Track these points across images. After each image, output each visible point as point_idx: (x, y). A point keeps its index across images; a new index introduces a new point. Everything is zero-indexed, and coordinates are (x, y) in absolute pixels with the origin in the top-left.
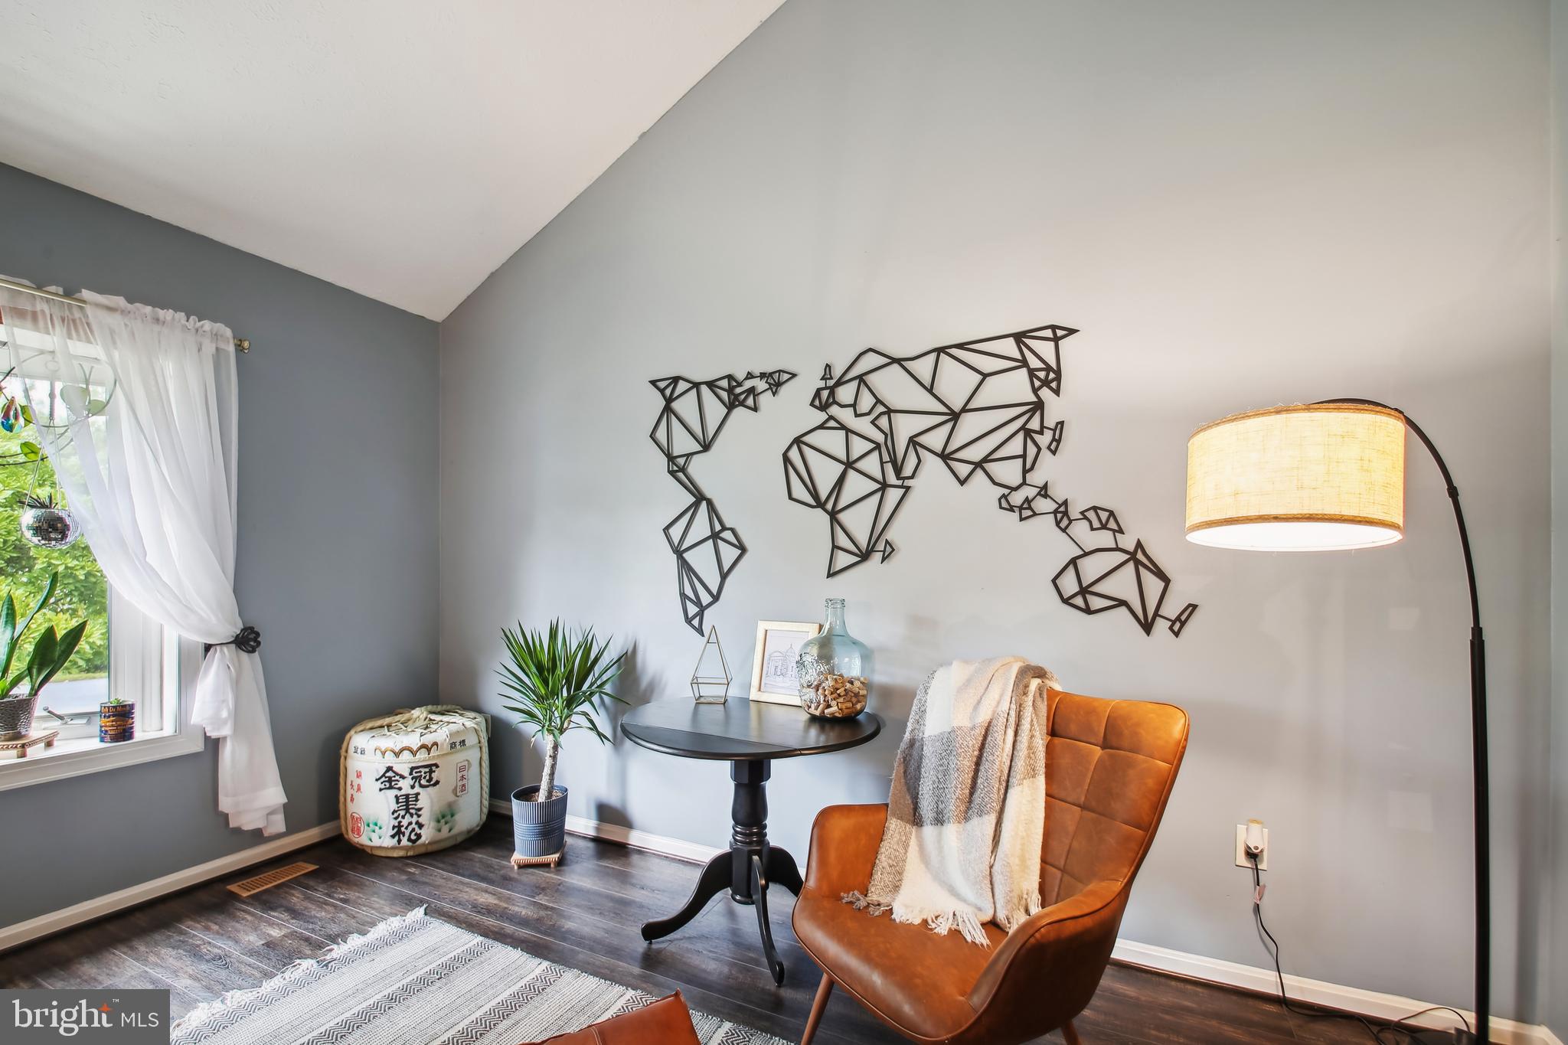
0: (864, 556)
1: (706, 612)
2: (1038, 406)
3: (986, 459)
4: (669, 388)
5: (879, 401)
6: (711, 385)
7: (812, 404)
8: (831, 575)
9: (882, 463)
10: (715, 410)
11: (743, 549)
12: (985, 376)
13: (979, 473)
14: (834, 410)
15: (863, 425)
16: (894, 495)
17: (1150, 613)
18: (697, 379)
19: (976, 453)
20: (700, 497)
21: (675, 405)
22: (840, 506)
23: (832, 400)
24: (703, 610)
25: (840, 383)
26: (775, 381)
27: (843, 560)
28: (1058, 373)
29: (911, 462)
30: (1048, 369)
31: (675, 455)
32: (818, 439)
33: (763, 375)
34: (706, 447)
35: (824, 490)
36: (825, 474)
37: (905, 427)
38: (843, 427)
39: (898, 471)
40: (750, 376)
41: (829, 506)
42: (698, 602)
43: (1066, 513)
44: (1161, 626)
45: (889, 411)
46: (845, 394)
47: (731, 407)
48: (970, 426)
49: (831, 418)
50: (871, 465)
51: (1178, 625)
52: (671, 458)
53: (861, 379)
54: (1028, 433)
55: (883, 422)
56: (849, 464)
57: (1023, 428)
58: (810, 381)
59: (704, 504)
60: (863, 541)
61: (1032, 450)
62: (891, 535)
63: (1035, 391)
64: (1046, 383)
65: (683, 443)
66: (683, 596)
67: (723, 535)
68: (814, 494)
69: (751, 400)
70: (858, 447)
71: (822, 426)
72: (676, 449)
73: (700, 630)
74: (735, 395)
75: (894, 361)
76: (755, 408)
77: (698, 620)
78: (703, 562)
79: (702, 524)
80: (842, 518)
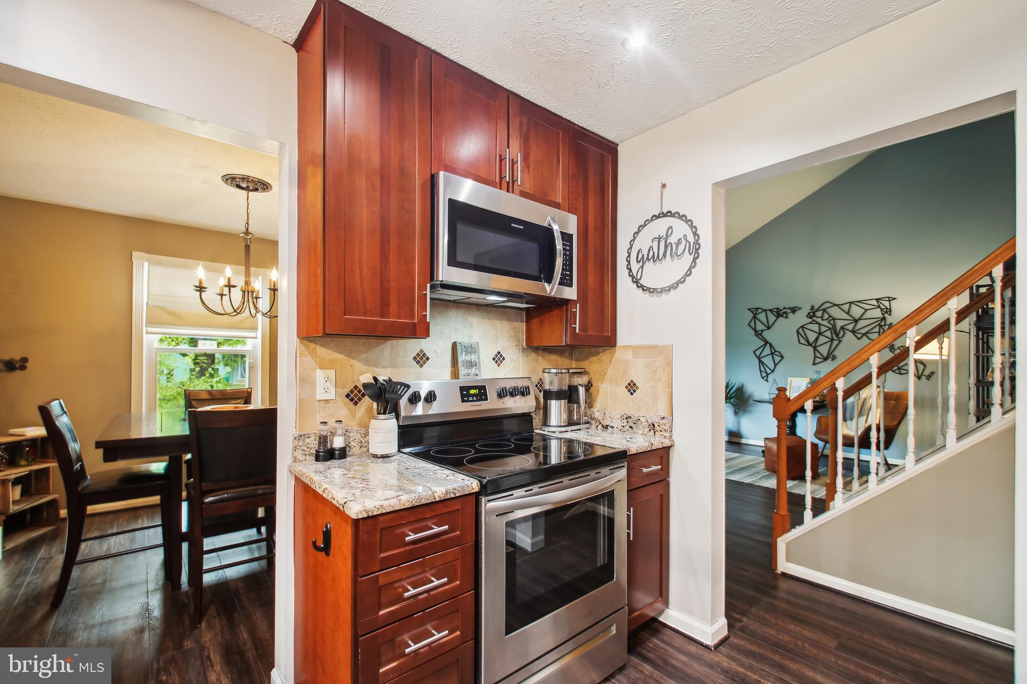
0: (825, 359)
1: (769, 376)
2: (884, 319)
3: (867, 333)
4: (755, 312)
5: (830, 316)
6: (771, 311)
7: (807, 317)
8: (814, 364)
9: (831, 333)
10: (772, 318)
11: (782, 357)
12: (866, 310)
13: (865, 337)
14: (815, 318)
15: (825, 323)
16: (835, 343)
17: (920, 374)
18: (765, 308)
19: (864, 331)
20: (766, 342)
21: (757, 316)
22: (817, 345)
23: (814, 315)
24: (768, 375)
25: (817, 311)
26: (794, 310)
27: (818, 360)
28: (890, 310)
29: (842, 333)
30: (887, 308)
31: (757, 330)
32: (810, 326)
33: (789, 308)
34: (769, 328)
35: (811, 341)
36: (812, 337)
37: (839, 324)
38: (817, 323)
39: (837, 335)
40: (784, 308)
41: (813, 345)
42: (766, 373)
43: (893, 348)
44: (924, 378)
45: (834, 319)
46: (819, 314)
47: (778, 317)
48: (861, 324)
49: (813, 321)
50: (828, 334)
51: (929, 377)
52: (756, 331)
53: (824, 310)
54: (880, 326)
55: (832, 322)
56: (820, 334)
57: (879, 324)
58: (806, 310)
59: (768, 345)
60: (825, 354)
61: (882, 330)
62: (835, 353)
63: (883, 314)
64: (886, 312)
65: (760, 327)
66: (761, 371)
67: (776, 353)
68: (808, 342)
69: (785, 315)
70: (823, 329)
71: (810, 323)
72: (757, 329)
73: (767, 381)
74: (779, 313)
75: (835, 305)
76: (787, 317)
77: (766, 378)
78: (768, 361)
79: (767, 350)
80: (818, 348)
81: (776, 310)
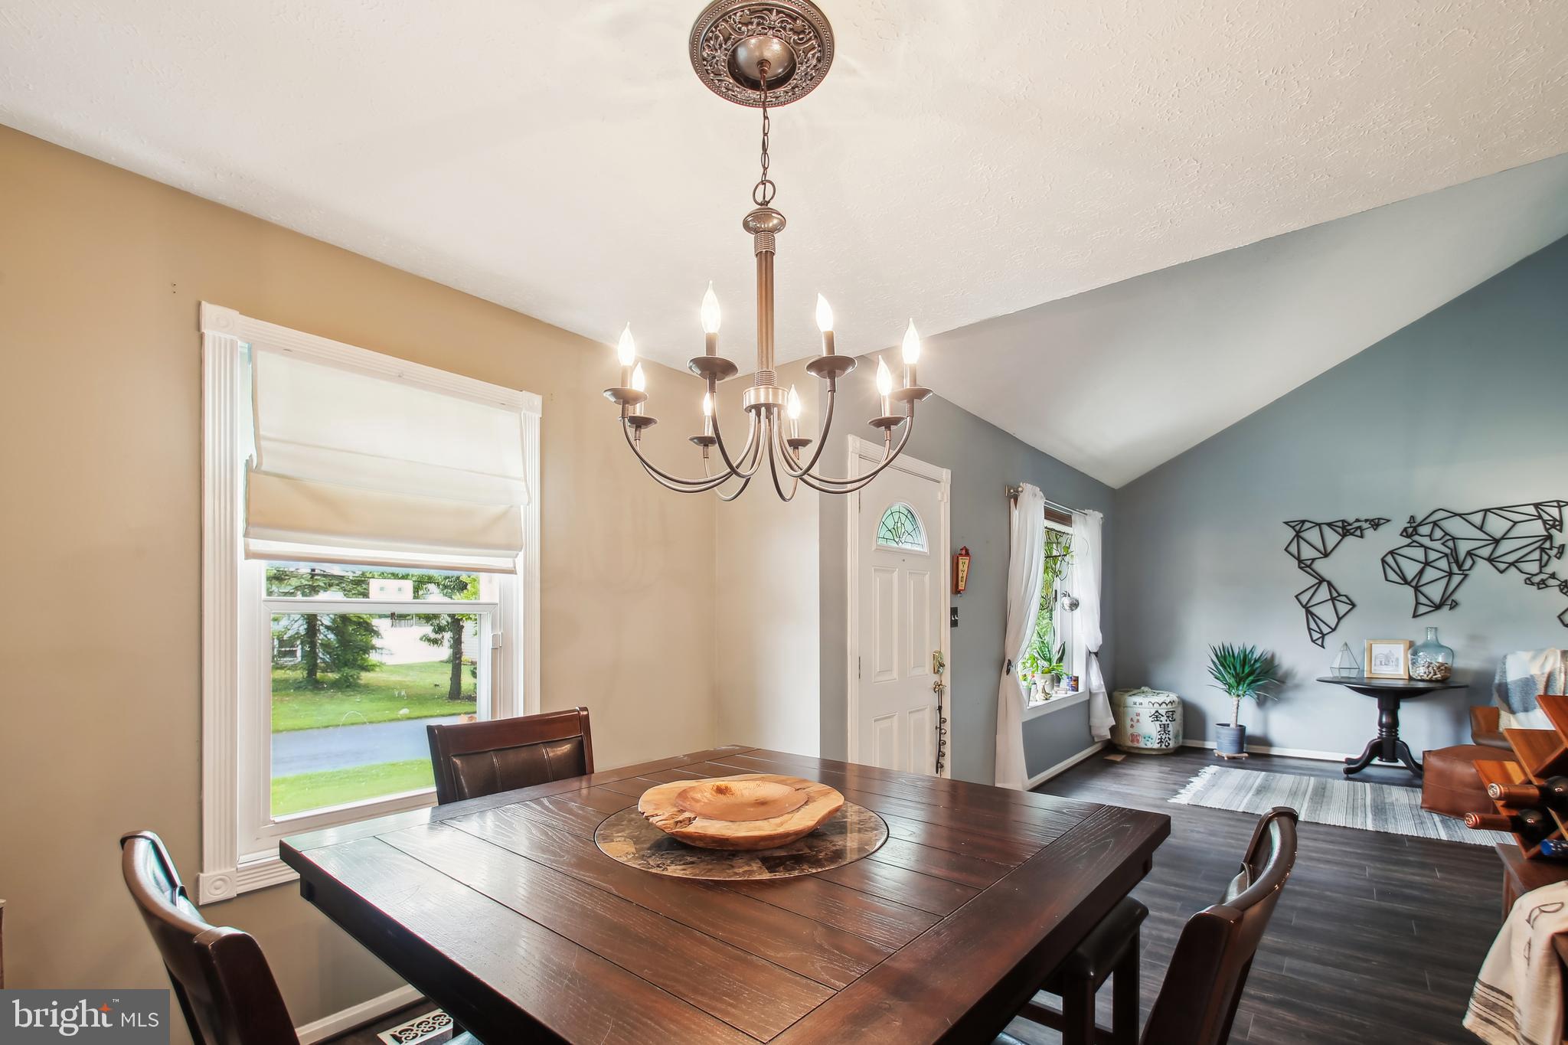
0: (1438, 607)
1: (1326, 637)
2: (1549, 537)
3: (1517, 561)
4: (1298, 528)
5: (1446, 534)
6: (1330, 525)
7: (1401, 535)
8: (1415, 616)
9: (1449, 563)
10: (1332, 538)
11: (1353, 605)
12: (1516, 522)
13: (1513, 569)
14: (1416, 538)
15: (1437, 545)
16: (1456, 579)
18: (1319, 522)
19: (1510, 558)
20: (1321, 580)
21: (1302, 534)
22: (1421, 583)
23: (1415, 531)
24: (1323, 636)
25: (1420, 525)
26: (1376, 524)
27: (1422, 609)
28: (1561, 522)
29: (1469, 562)
30: (1555, 520)
31: (1303, 559)
32: (1405, 551)
33: (1366, 521)
34: (1326, 555)
35: (1410, 576)
36: (1411, 569)
37: (1463, 548)
38: (1422, 546)
39: (1460, 567)
40: (1358, 520)
41: (1414, 584)
42: (1321, 633)
45: (1454, 539)
46: (1425, 530)
47: (1344, 536)
48: (1506, 546)
49: (1414, 541)
50: (1443, 564)
52: (1300, 561)
53: (1435, 524)
54: (1544, 551)
55: (1450, 544)
56: (1427, 563)
57: (1539, 547)
58: (1400, 523)
59: (1325, 585)
60: (1437, 599)
61: (1546, 557)
62: (1455, 597)
63: (1547, 530)
64: (1554, 526)
65: (1307, 553)
66: (1309, 629)
67: (1339, 598)
68: (1404, 578)
69: (1358, 533)
70: (1433, 556)
71: (1408, 546)
72: (1304, 556)
73: (1323, 646)
74: (1346, 529)
75: (1456, 515)
76: (1362, 536)
77: (1320, 640)
78: (1326, 612)
79: (1323, 593)
80: (1423, 589)
81: (1340, 524)
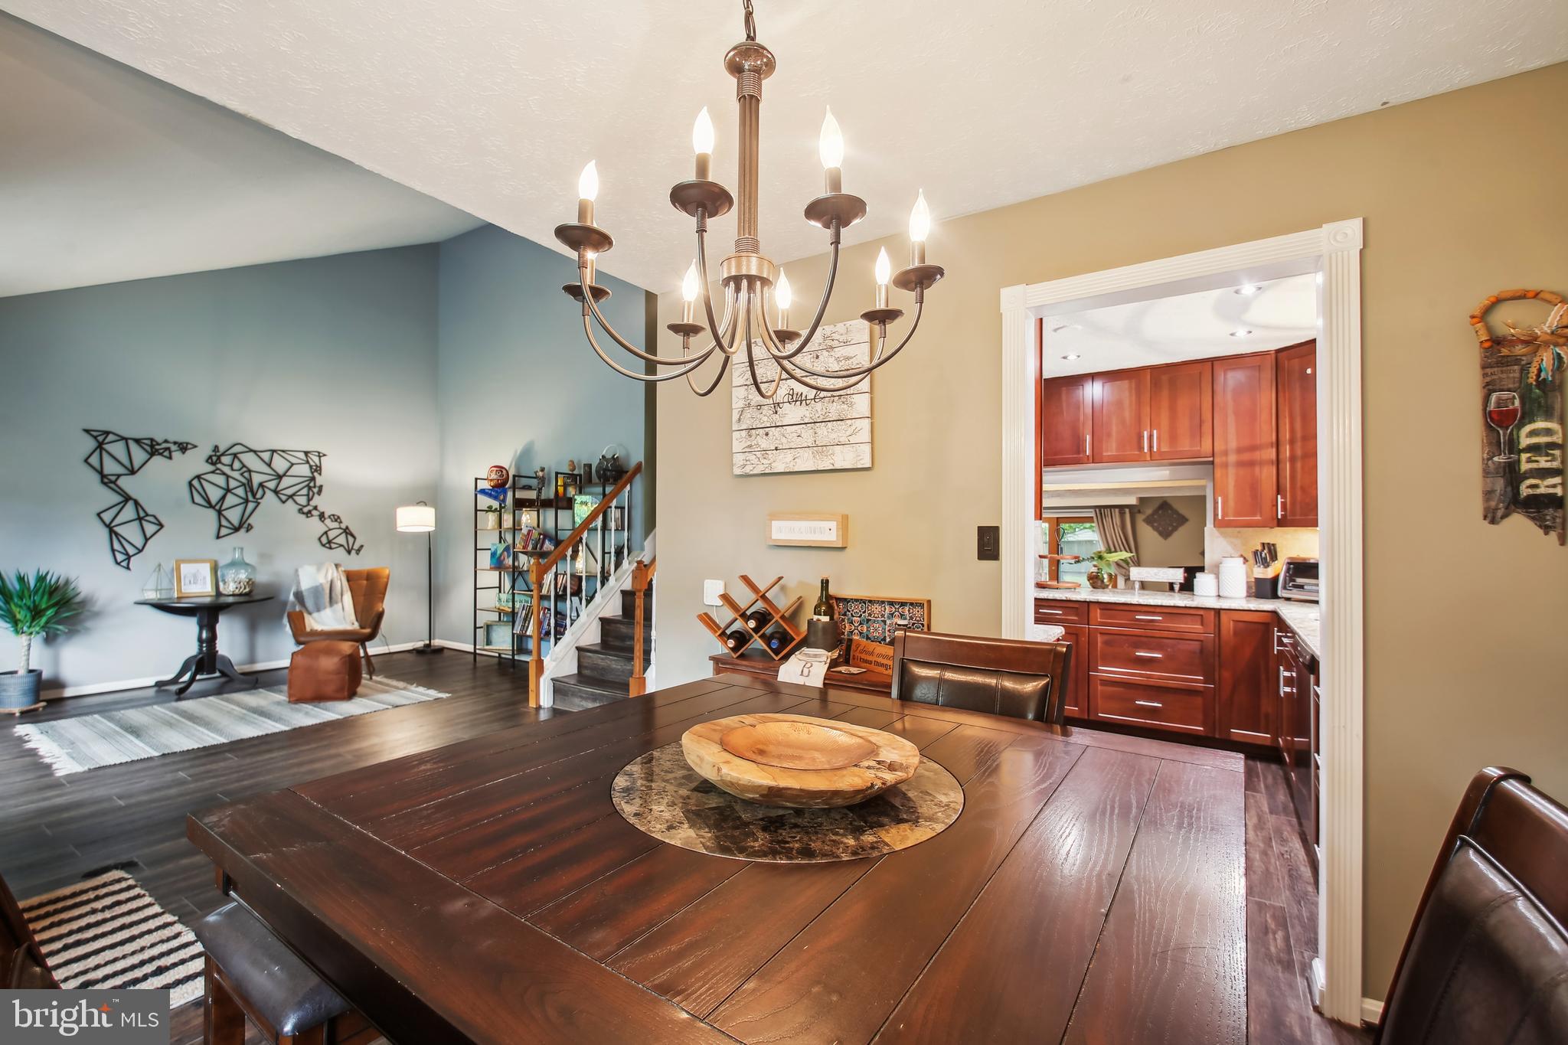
0: (236, 529)
1: (132, 559)
2: (313, 479)
3: (294, 494)
4: (101, 439)
5: (244, 466)
6: (138, 441)
7: (207, 461)
8: (218, 537)
9: (245, 492)
10: (139, 455)
11: (161, 526)
12: (292, 464)
13: (290, 501)
14: (219, 466)
15: (236, 475)
16: (251, 506)
17: (350, 547)
18: (126, 435)
19: (289, 492)
20: (127, 498)
21: (105, 446)
22: (223, 508)
23: (219, 460)
24: (129, 557)
25: (223, 454)
26: (183, 448)
27: (224, 531)
28: (320, 467)
29: (260, 492)
30: (316, 466)
31: (105, 474)
32: (210, 477)
33: (175, 443)
34: (132, 473)
35: (214, 501)
36: (214, 495)
38: (224, 474)
39: (254, 496)
40: (166, 441)
41: (217, 507)
42: (127, 554)
43: (323, 516)
44: (353, 552)
45: (250, 471)
46: (226, 460)
47: (152, 454)
48: (286, 482)
49: (218, 469)
50: (240, 491)
51: (358, 551)
52: (103, 475)
53: (235, 456)
54: (310, 488)
55: (246, 475)
56: (228, 490)
57: (308, 485)
58: (206, 451)
59: (130, 504)
60: (236, 523)
61: (311, 493)
62: (250, 521)
63: (312, 473)
64: (316, 471)
65: (110, 467)
66: (113, 551)
67: (147, 518)
68: (208, 501)
69: (166, 453)
70: (233, 484)
71: (213, 472)
72: (106, 471)
73: (128, 568)
74: (154, 449)
75: (251, 450)
76: (170, 458)
77: (125, 563)
78: (131, 533)
79: (129, 512)
80: (224, 513)
81: (148, 442)
